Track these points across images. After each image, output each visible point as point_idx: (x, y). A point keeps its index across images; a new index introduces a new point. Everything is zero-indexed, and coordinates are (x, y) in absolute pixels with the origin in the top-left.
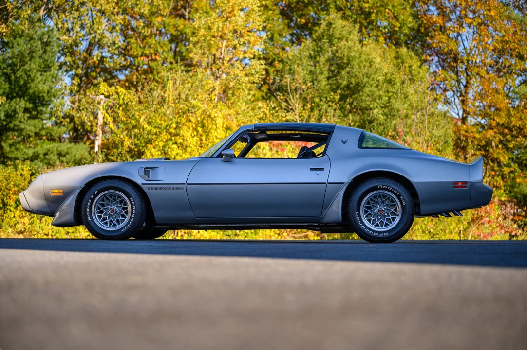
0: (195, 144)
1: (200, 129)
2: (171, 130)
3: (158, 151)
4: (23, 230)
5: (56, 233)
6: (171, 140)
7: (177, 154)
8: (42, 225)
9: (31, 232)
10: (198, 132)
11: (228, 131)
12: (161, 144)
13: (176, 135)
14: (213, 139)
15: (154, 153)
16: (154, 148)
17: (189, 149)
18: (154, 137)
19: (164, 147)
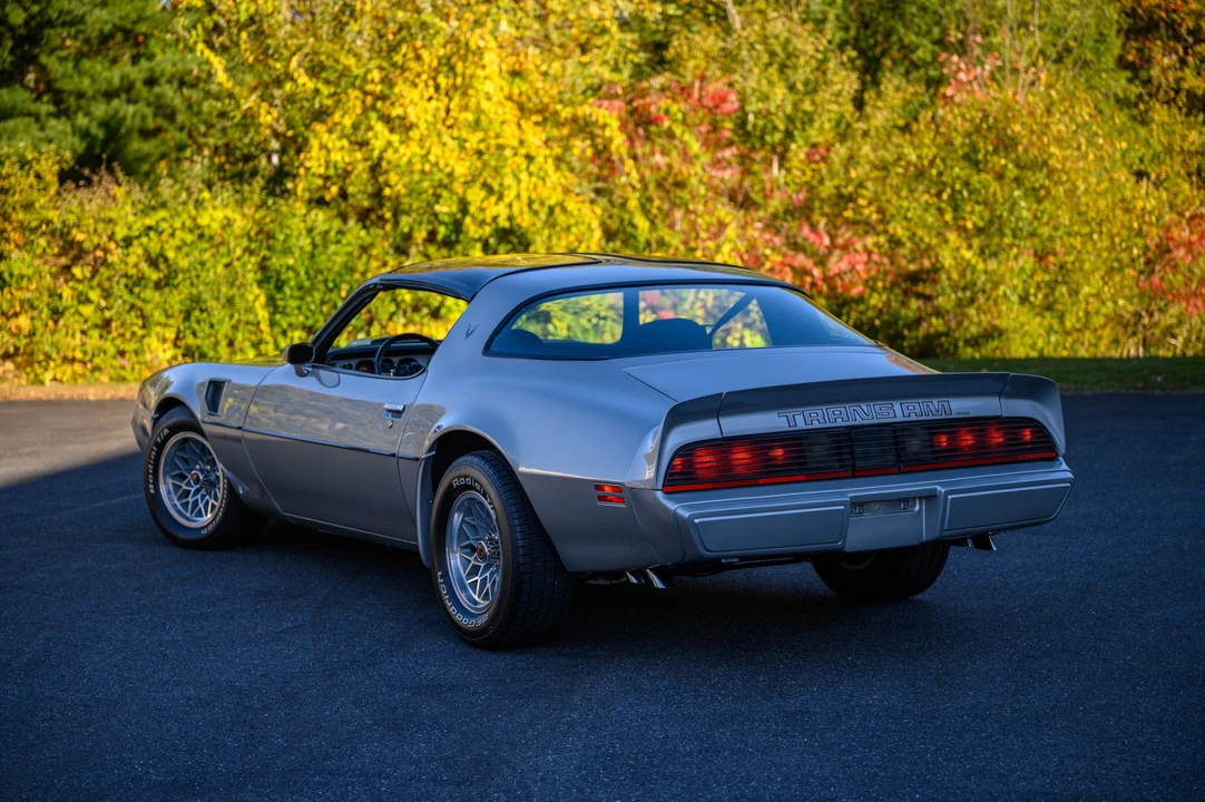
0: (430, 118)
1: (442, 80)
2: (369, 87)
3: (340, 138)
4: (12, 350)
5: (93, 355)
6: (373, 107)
7: (389, 143)
8: (57, 337)
9: (32, 354)
10: (437, 88)
11: (517, 80)
12: (348, 122)
13: (383, 97)
14: (478, 103)
15: (330, 145)
16: (330, 131)
17: (414, 134)
18: (329, 102)
19: (355, 127)
